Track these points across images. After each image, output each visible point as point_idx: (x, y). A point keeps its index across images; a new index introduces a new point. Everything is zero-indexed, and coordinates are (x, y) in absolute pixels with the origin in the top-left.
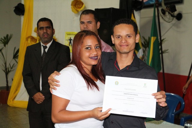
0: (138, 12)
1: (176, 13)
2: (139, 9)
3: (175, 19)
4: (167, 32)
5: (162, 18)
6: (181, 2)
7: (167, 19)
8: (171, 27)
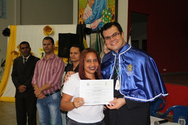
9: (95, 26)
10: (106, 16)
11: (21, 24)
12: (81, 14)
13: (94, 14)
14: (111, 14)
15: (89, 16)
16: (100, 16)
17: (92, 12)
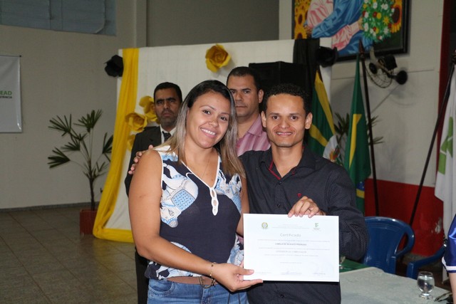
0: (327, 68)
1: (396, 71)
2: (328, 64)
3: (394, 81)
4: (380, 105)
5: (372, 79)
6: (404, 50)
7: (379, 82)
8: (387, 97)
9: (341, 44)
10: (374, 14)
11: (148, 45)
12: (300, 12)
13: (338, 11)
14: (391, 7)
15: (323, 18)
16: (358, 15)
17: (332, 5)
